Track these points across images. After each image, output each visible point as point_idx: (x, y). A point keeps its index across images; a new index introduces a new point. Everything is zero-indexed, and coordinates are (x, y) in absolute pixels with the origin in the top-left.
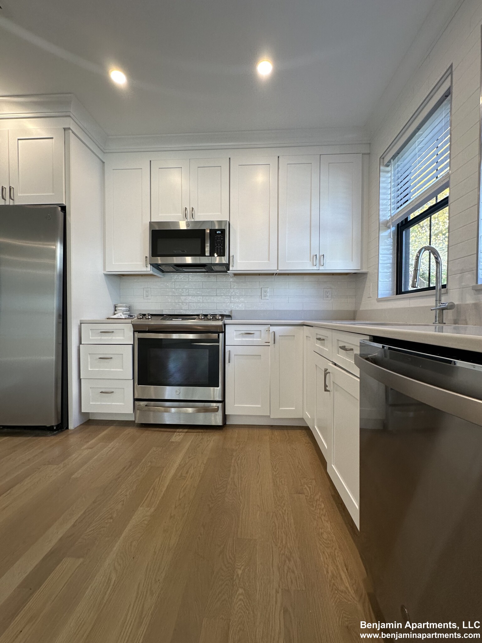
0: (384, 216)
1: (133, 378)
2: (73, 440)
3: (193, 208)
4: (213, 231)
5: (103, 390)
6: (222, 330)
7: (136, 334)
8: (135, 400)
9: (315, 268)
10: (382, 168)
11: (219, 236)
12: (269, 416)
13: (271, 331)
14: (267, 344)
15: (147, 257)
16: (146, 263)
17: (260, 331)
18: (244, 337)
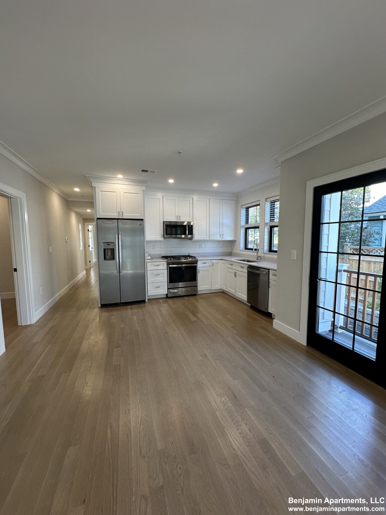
0: (242, 224)
1: (168, 281)
2: (146, 304)
3: (180, 216)
4: (188, 226)
5: (156, 286)
6: (197, 262)
7: (168, 265)
8: (168, 289)
9: (221, 239)
10: (242, 209)
11: (191, 227)
12: (211, 289)
13: (212, 262)
14: (211, 266)
15: (162, 235)
16: (162, 237)
17: (208, 262)
18: (203, 264)
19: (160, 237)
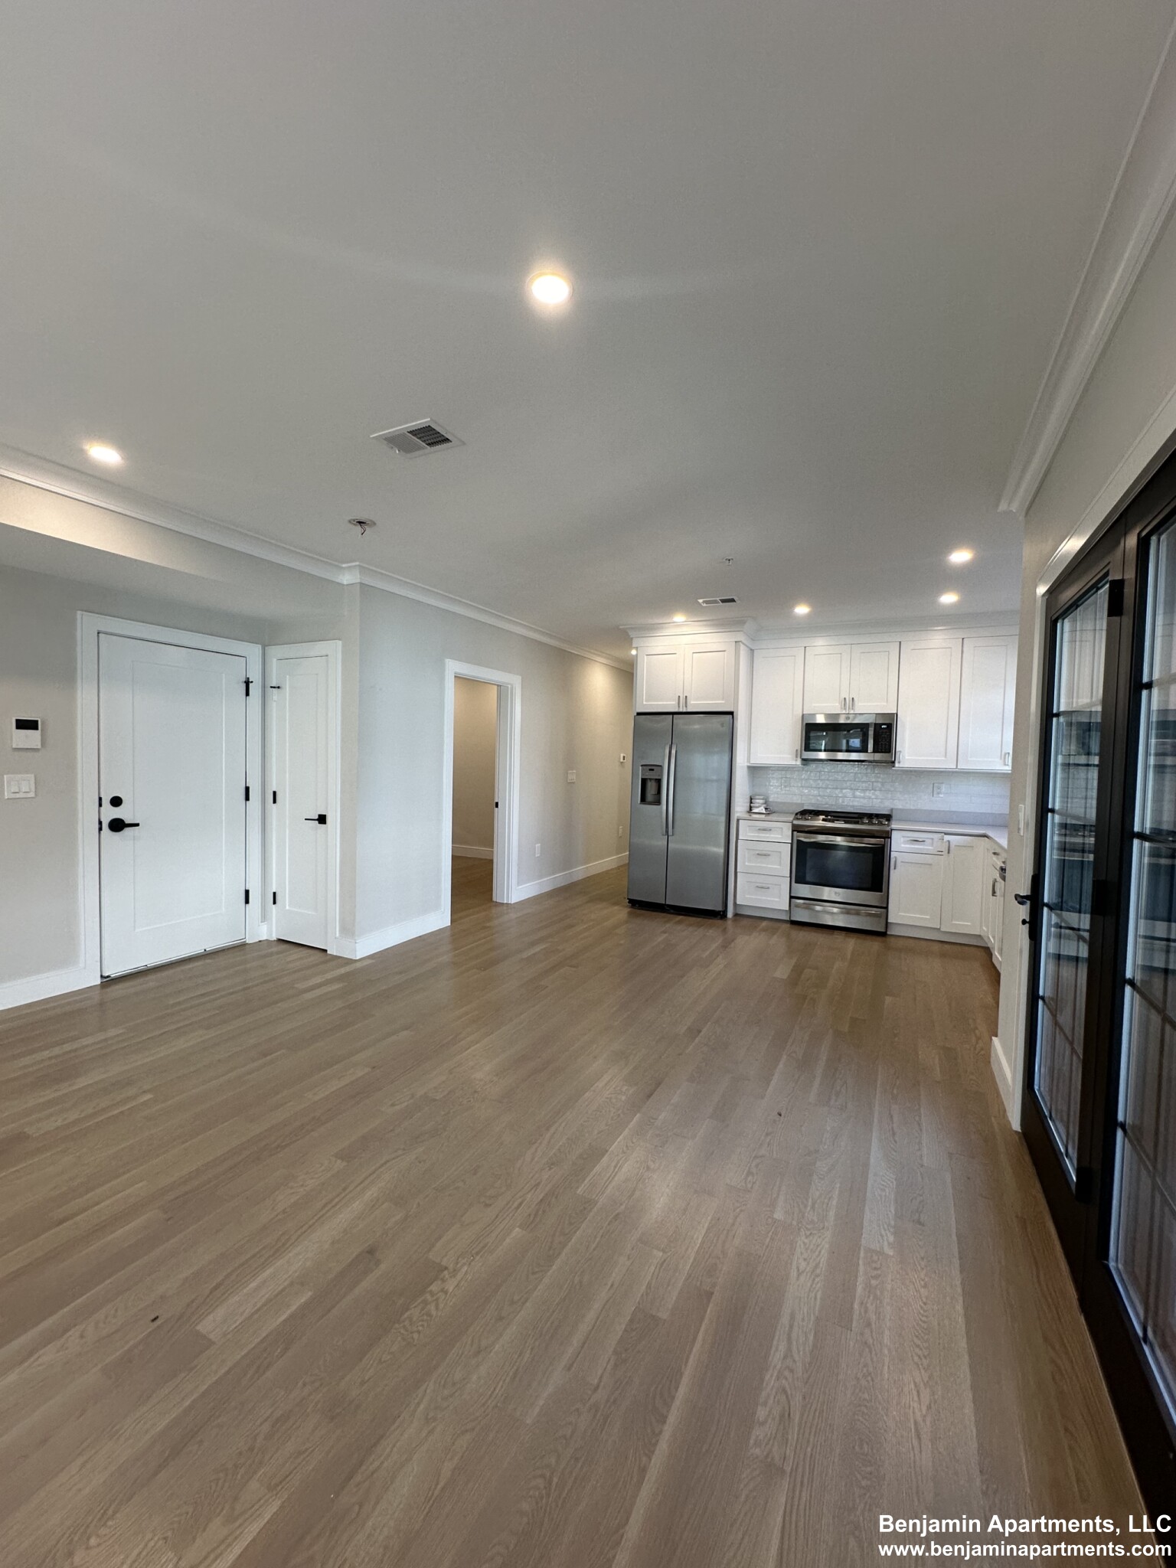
1: (791, 877)
3: (853, 699)
4: (877, 726)
5: (760, 885)
6: (887, 836)
7: (795, 833)
8: (791, 897)
9: (1005, 768)
11: (885, 731)
12: (939, 929)
13: (945, 840)
14: (940, 853)
15: (797, 750)
16: (797, 757)
17: (932, 839)
18: (913, 844)
19: (790, 756)
